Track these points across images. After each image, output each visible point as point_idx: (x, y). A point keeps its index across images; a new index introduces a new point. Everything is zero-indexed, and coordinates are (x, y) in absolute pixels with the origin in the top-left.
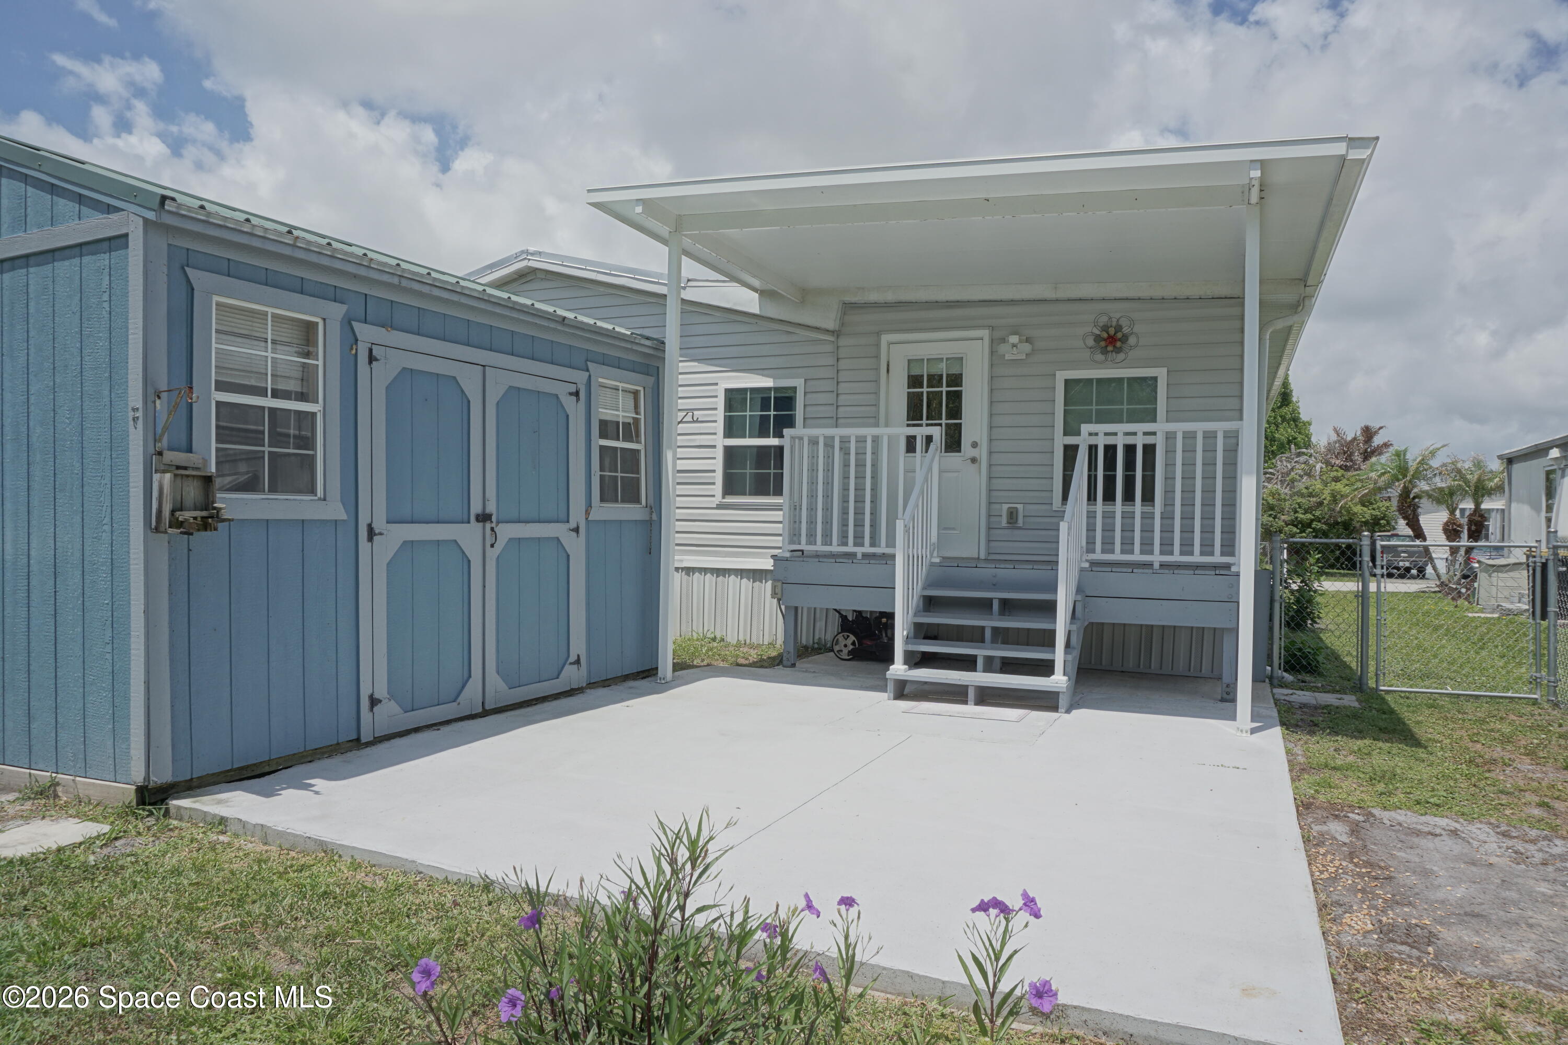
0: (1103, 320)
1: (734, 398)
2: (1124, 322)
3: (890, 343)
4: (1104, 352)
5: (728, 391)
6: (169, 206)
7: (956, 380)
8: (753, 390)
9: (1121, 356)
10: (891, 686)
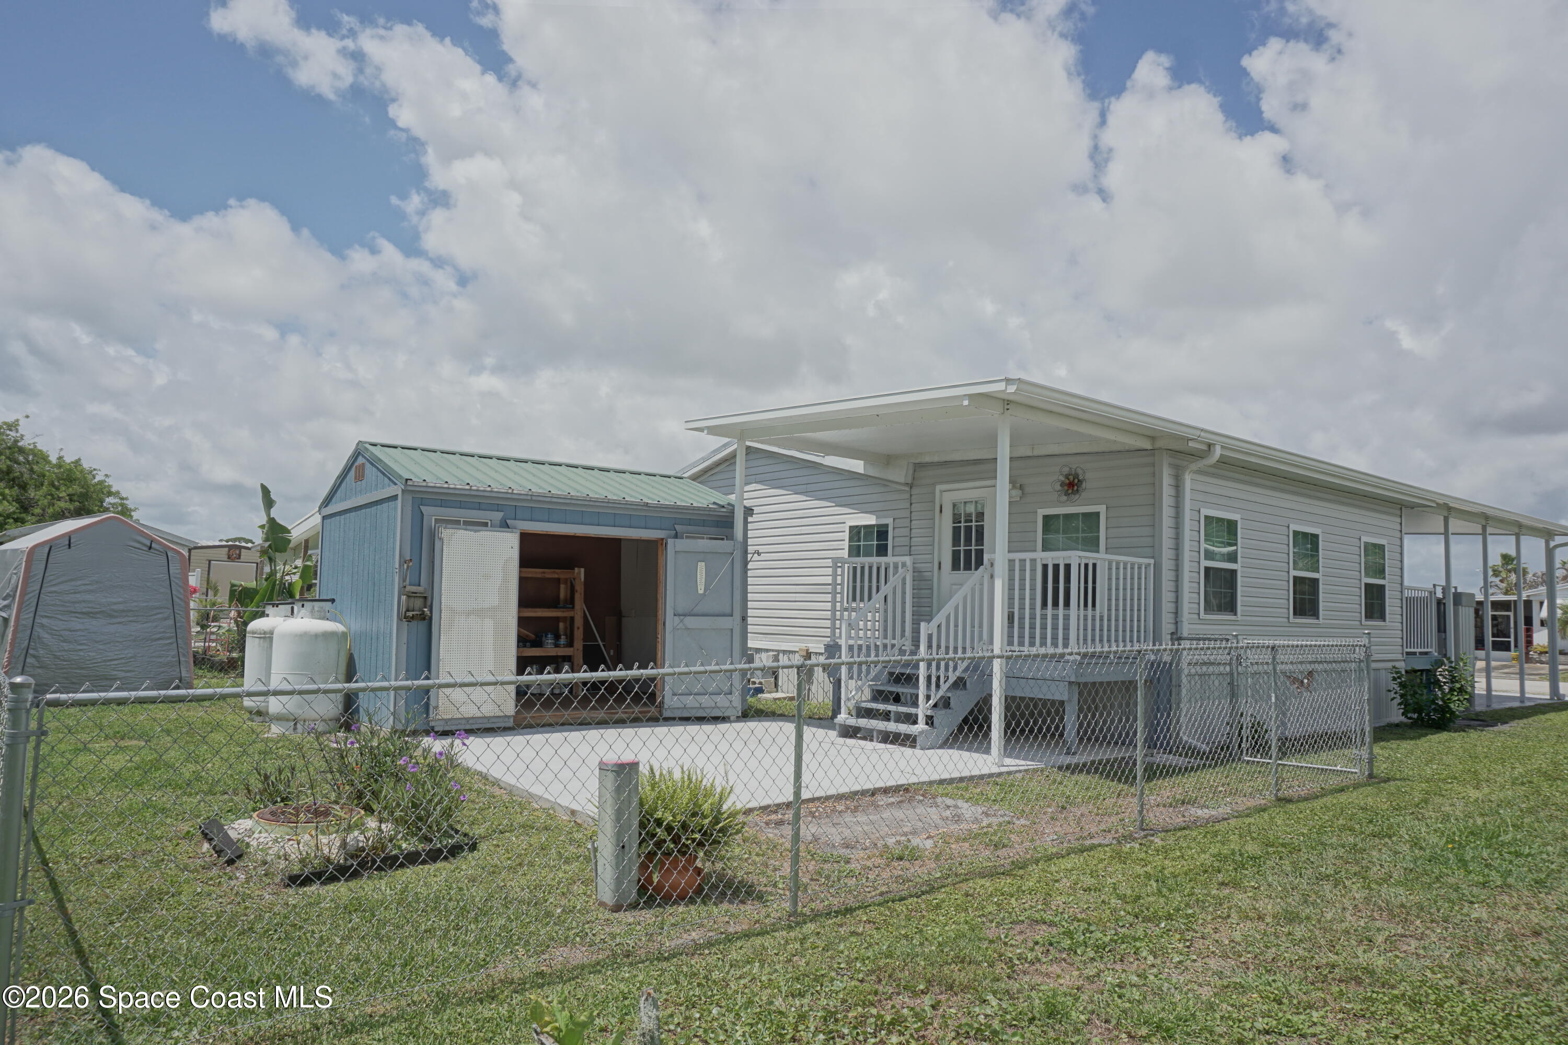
0: (1066, 470)
1: (855, 532)
2: (1080, 472)
3: (941, 492)
4: (1067, 494)
5: (850, 527)
6: (409, 483)
7: (980, 516)
8: (866, 527)
9: (1077, 496)
10: (837, 727)
